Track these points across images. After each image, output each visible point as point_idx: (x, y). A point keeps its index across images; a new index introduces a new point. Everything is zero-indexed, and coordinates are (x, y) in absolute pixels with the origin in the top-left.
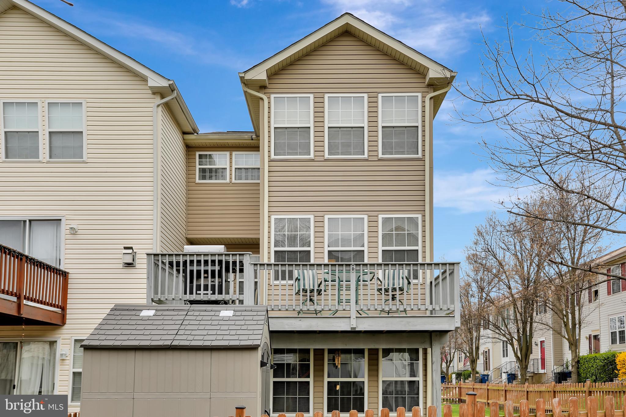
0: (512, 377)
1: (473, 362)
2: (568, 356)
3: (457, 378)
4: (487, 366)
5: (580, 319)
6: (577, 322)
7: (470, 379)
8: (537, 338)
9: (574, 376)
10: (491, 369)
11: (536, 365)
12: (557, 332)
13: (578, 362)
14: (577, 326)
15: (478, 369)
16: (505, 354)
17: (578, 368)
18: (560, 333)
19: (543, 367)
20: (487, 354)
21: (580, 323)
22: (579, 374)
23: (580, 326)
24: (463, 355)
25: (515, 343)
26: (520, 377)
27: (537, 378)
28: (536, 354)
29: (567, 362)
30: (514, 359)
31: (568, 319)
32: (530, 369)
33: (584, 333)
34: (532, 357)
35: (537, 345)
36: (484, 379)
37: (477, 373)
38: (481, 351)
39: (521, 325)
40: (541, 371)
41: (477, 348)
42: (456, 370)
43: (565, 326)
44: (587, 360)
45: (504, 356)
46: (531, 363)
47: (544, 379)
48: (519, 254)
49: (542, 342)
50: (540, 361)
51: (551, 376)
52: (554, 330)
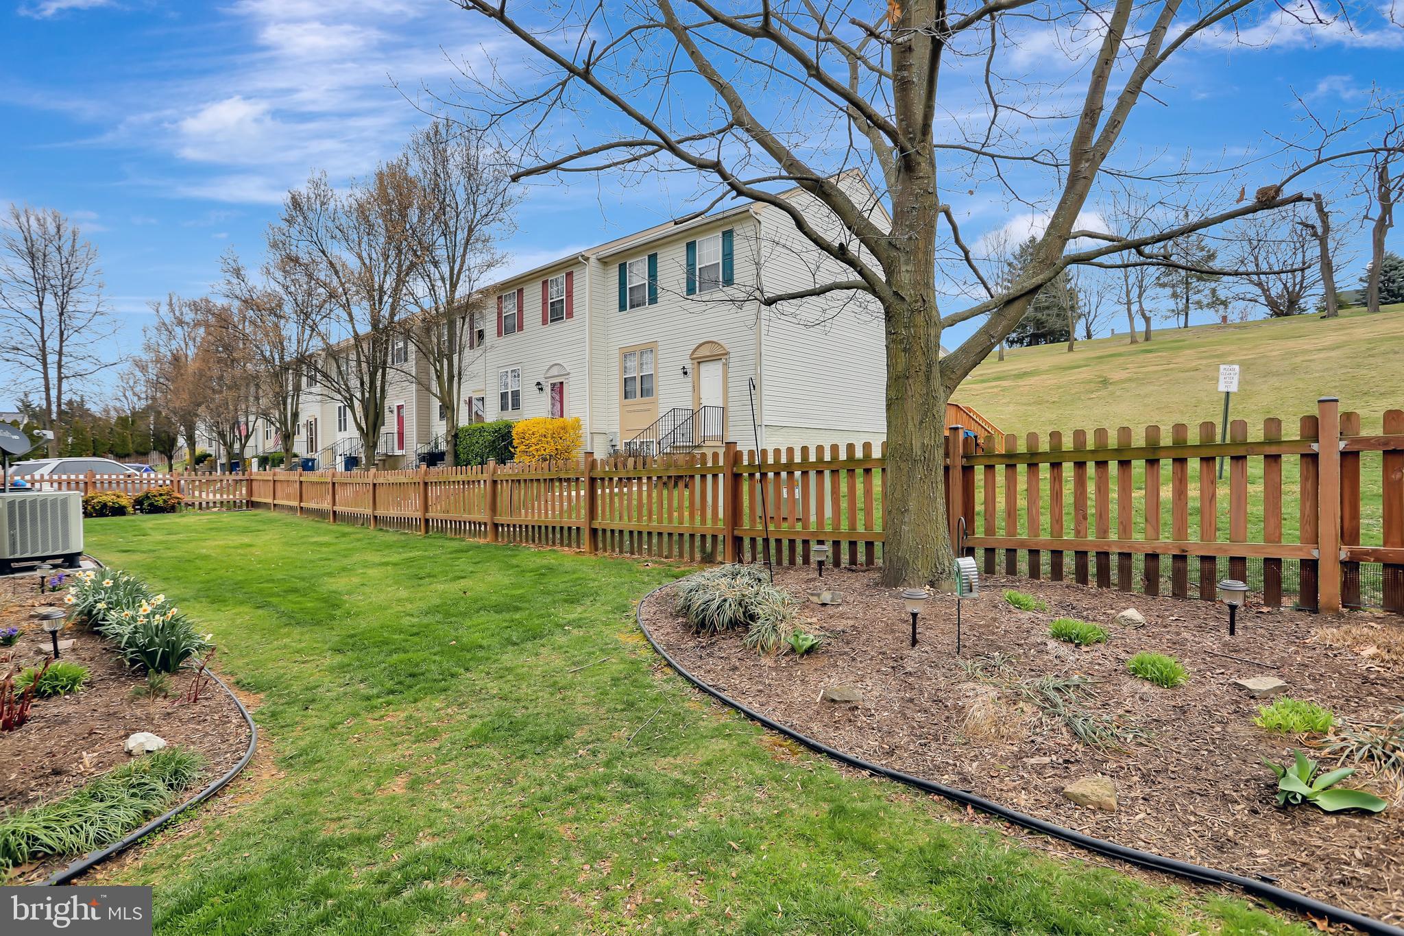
0: (351, 462)
1: (287, 437)
2: (440, 429)
3: (260, 466)
4: (312, 444)
5: (460, 368)
6: (456, 372)
7: (282, 466)
8: (392, 402)
9: (449, 458)
10: (319, 448)
11: (390, 443)
12: (424, 387)
13: (455, 436)
14: (456, 379)
15: (296, 450)
16: (342, 426)
17: (456, 445)
18: (428, 389)
19: (401, 446)
20: (312, 427)
21: (460, 374)
22: (456, 456)
23: (460, 379)
24: (273, 428)
25: (357, 404)
26: (364, 462)
27: (391, 462)
28: (390, 424)
29: (436, 439)
30: (357, 434)
31: (442, 367)
32: (381, 449)
33: (467, 390)
34: (383, 430)
35: (392, 412)
36: (308, 465)
37: (296, 456)
38: (302, 420)
39: (366, 379)
40: (398, 452)
41: (295, 415)
42: (260, 452)
43: (438, 377)
44: (469, 432)
45: (340, 430)
46: (382, 440)
47: (403, 463)
48: (365, 255)
49: (400, 408)
50: (396, 436)
51: (413, 458)
52: (419, 383)
